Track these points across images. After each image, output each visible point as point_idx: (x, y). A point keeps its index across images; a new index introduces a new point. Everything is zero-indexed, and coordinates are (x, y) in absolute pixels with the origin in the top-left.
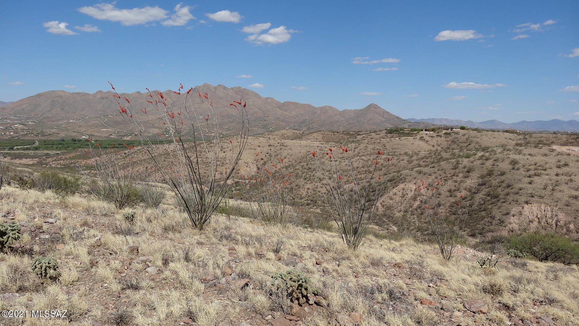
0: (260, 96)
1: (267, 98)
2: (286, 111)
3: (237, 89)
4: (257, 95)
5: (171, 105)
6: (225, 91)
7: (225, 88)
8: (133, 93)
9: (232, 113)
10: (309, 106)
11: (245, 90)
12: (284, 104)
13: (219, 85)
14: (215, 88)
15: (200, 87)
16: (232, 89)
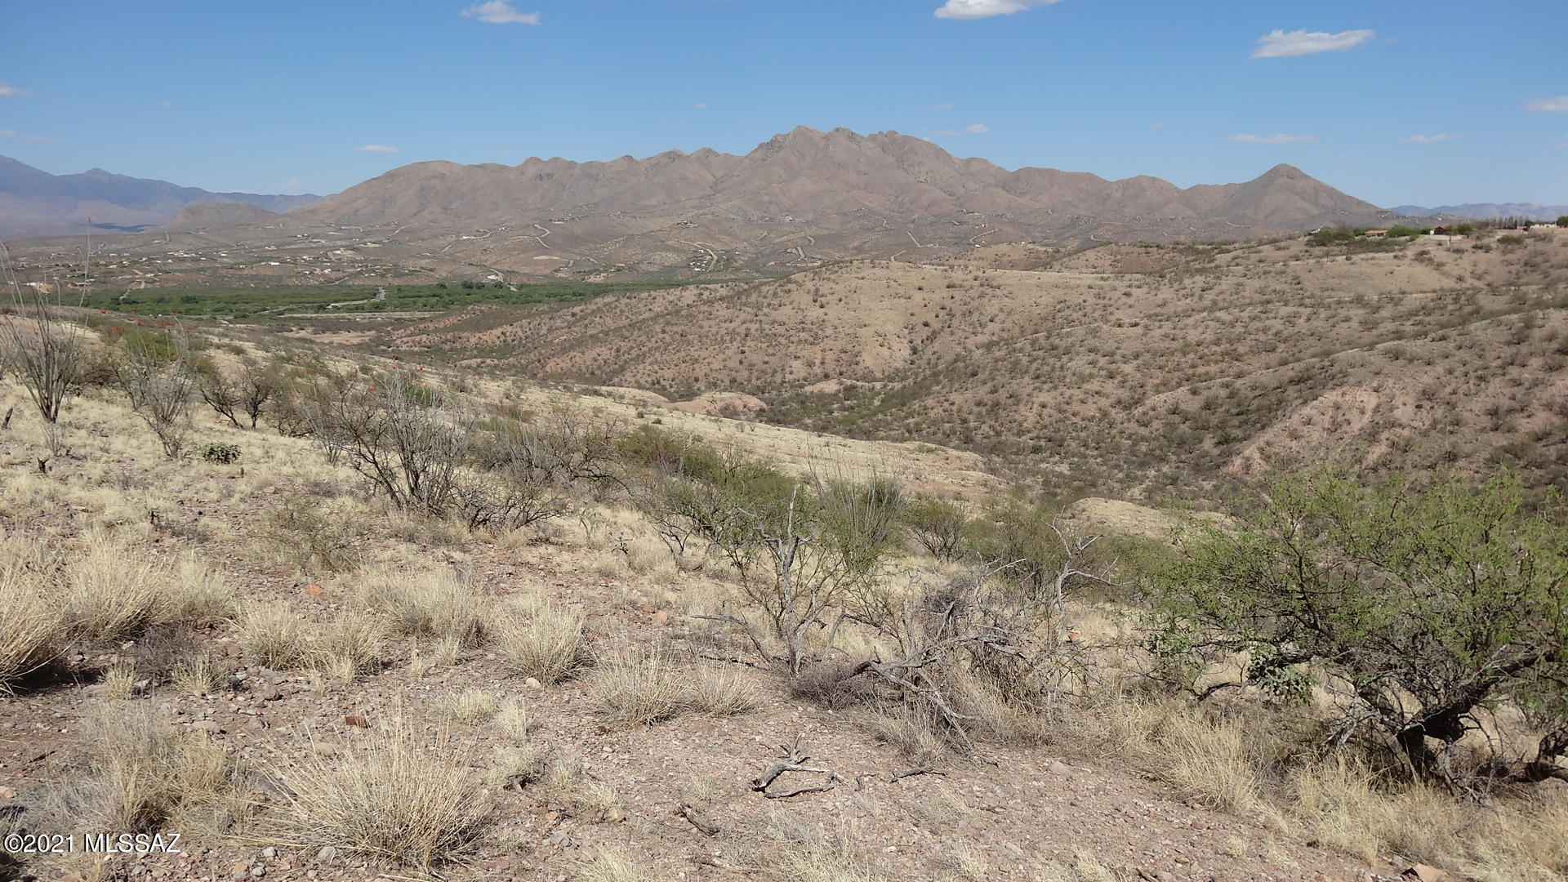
0: (949, 156)
1: (969, 161)
2: (1023, 194)
3: (885, 139)
4: (939, 153)
5: (711, 187)
6: (854, 146)
7: (852, 136)
8: (614, 162)
9: (870, 205)
10: (1092, 178)
11: (906, 139)
12: (1017, 176)
13: (837, 130)
14: (827, 137)
15: (785, 137)
16: (873, 138)
